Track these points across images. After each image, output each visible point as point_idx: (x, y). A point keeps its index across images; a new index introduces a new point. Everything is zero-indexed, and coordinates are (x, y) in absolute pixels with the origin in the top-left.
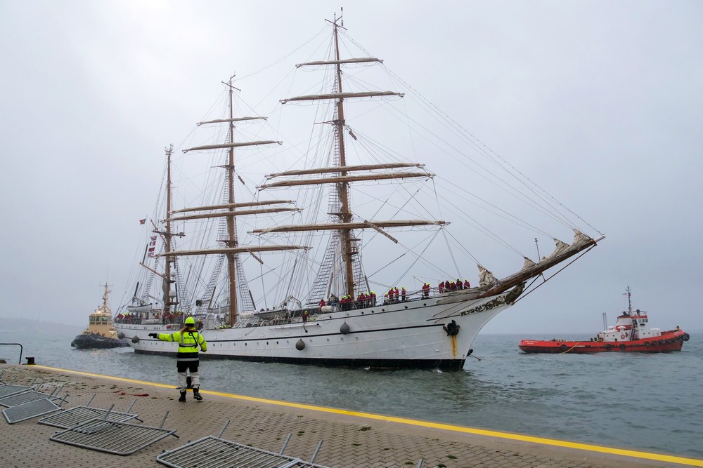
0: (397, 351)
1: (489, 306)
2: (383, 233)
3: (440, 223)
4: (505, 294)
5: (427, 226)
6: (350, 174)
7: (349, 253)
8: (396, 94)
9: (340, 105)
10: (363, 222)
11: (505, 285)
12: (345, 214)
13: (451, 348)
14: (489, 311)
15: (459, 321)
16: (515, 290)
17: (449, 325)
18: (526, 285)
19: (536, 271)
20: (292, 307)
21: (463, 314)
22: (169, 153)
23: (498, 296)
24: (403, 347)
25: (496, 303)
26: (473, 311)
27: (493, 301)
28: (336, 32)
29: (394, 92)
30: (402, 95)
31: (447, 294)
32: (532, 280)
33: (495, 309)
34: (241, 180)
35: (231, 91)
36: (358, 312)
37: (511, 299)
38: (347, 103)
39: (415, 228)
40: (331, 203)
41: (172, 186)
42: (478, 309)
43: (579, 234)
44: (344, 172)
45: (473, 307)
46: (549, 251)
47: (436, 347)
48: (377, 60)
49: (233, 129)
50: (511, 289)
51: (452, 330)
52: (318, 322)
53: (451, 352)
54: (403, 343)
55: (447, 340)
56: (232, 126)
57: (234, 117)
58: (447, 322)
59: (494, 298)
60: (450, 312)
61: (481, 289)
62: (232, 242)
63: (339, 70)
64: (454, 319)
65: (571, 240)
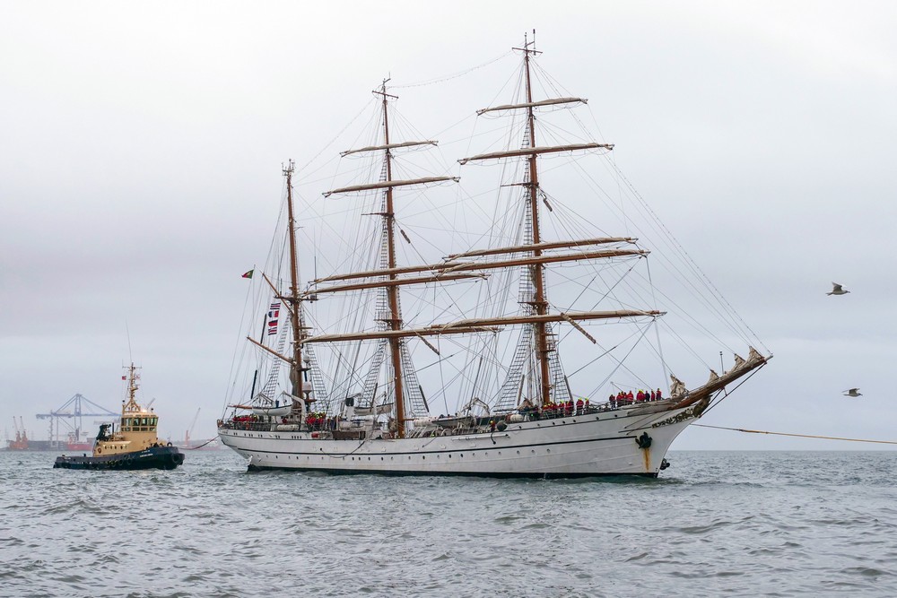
0: (590, 464)
1: (679, 419)
2: (577, 327)
3: (652, 313)
4: (693, 406)
5: (637, 317)
6: (545, 254)
7: (544, 350)
8: (602, 146)
9: (532, 162)
10: (559, 314)
11: (694, 397)
12: (539, 303)
13: (644, 461)
14: (680, 424)
15: (651, 433)
16: (701, 404)
17: (641, 437)
18: (712, 398)
19: (719, 385)
20: (478, 412)
21: (654, 426)
22: (288, 173)
23: (686, 408)
24: (596, 459)
25: (685, 416)
26: (663, 423)
27: (682, 413)
28: (528, 61)
29: (600, 144)
30: (609, 147)
31: (637, 405)
32: (717, 392)
33: (685, 422)
34: (405, 237)
35: (385, 102)
36: (549, 422)
37: (698, 412)
38: (541, 160)
39: (624, 319)
40: (522, 290)
41: (296, 225)
42: (669, 422)
43: (753, 351)
44: (538, 251)
45: (664, 419)
46: (730, 366)
47: (632, 460)
48: (580, 100)
49: (391, 160)
50: (696, 403)
51: (645, 442)
52: (507, 433)
53: (645, 466)
54: (596, 456)
55: (641, 452)
56: (389, 156)
57: (391, 143)
58: (639, 434)
59: (683, 410)
60: (644, 423)
61: (673, 400)
62: (395, 323)
63: (531, 115)
64: (647, 431)
65: (747, 357)
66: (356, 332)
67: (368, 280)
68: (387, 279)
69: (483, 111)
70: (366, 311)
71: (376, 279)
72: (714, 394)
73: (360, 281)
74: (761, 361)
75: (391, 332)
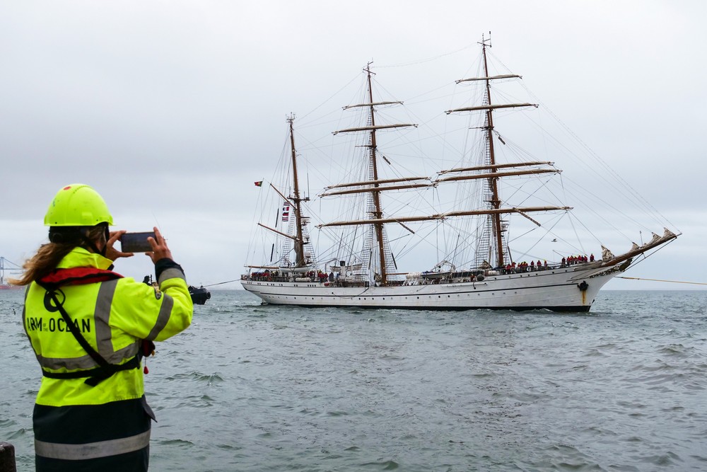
0: (544, 301)
1: (608, 272)
2: (526, 216)
3: (566, 208)
4: (619, 264)
5: (556, 211)
6: (499, 171)
7: (499, 230)
8: (532, 105)
9: (489, 114)
10: (511, 208)
11: (619, 259)
12: (495, 201)
13: (582, 299)
14: (608, 275)
15: (588, 281)
16: (626, 263)
17: (581, 284)
18: (633, 260)
19: (638, 251)
21: (591, 277)
22: (291, 121)
23: (614, 266)
24: (549, 298)
25: (613, 271)
26: (597, 275)
27: (611, 269)
28: (484, 51)
29: (530, 103)
30: (536, 106)
31: (581, 264)
32: (638, 256)
33: (612, 274)
34: (387, 161)
35: (369, 76)
37: (623, 268)
38: (495, 113)
39: (548, 212)
40: (485, 193)
41: (296, 153)
42: (601, 274)
43: (667, 231)
44: (494, 169)
45: (598, 273)
46: (649, 239)
47: (574, 298)
48: (518, 76)
49: (374, 113)
50: (624, 262)
51: (583, 287)
52: (486, 282)
53: (582, 301)
54: (549, 296)
55: (580, 294)
56: (372, 110)
57: (374, 102)
58: (580, 282)
59: (612, 267)
60: (584, 276)
61: (604, 261)
62: (378, 214)
63: (488, 85)
64: (585, 280)
65: (662, 235)
66: (354, 220)
67: (361, 188)
68: (373, 187)
69: (460, 81)
70: (360, 207)
71: (367, 187)
72: (635, 258)
73: (355, 188)
74: (673, 237)
75: (377, 220)
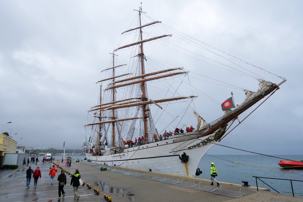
1: (204, 143)
3: (192, 97)
4: (214, 134)
5: (185, 99)
7: (145, 117)
8: (168, 36)
9: (141, 46)
12: (143, 98)
13: (185, 170)
14: (205, 146)
15: (188, 153)
16: (219, 131)
17: (182, 155)
18: (227, 127)
19: (233, 116)
21: (190, 148)
22: (101, 86)
23: (209, 136)
24: (159, 168)
25: (209, 141)
26: (195, 146)
27: (207, 139)
28: (140, 15)
29: (166, 34)
30: (171, 36)
32: (231, 122)
36: (138, 148)
38: (144, 45)
39: (178, 101)
42: (198, 145)
43: (263, 82)
44: (144, 77)
45: (195, 143)
47: (178, 169)
48: (158, 22)
49: (114, 71)
50: (217, 131)
51: (185, 159)
52: (124, 153)
53: (186, 173)
54: (159, 166)
55: (183, 165)
57: (114, 66)
58: (181, 153)
59: (207, 137)
60: (183, 147)
62: (114, 118)
63: (141, 31)
64: (185, 151)
72: (229, 124)
74: (273, 88)
75: (112, 121)
